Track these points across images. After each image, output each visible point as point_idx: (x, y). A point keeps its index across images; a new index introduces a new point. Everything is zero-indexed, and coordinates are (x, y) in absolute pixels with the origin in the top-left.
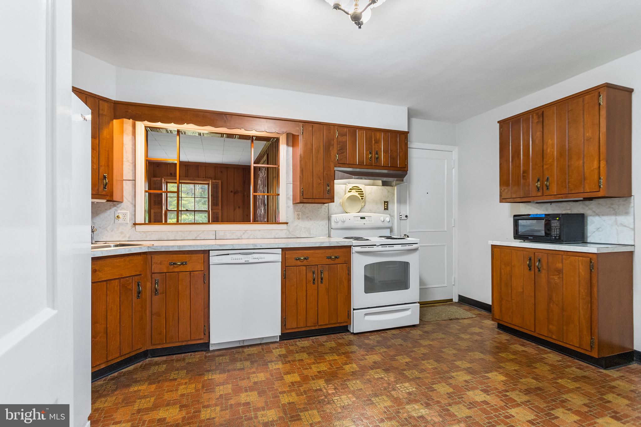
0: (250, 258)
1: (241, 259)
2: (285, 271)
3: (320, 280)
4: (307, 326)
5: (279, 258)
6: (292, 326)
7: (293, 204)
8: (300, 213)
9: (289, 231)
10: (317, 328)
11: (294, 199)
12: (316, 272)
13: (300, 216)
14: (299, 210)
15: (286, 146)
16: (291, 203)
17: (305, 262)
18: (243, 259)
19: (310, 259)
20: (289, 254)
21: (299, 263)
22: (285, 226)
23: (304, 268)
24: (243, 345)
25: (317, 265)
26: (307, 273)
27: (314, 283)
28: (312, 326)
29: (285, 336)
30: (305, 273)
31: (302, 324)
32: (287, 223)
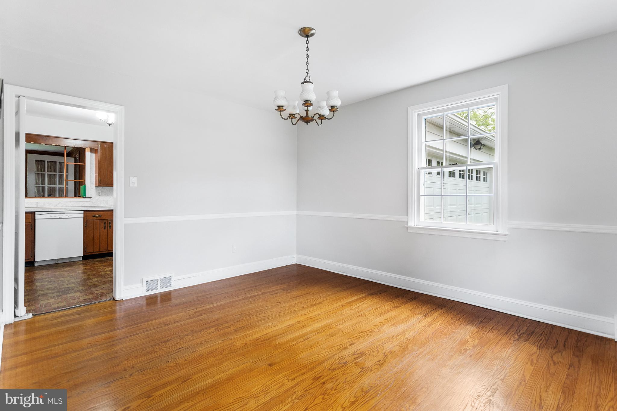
0: (63, 216)
1: (57, 216)
2: (86, 222)
3: (109, 227)
4: (100, 251)
5: (82, 215)
6: (90, 251)
7: (95, 187)
8: (101, 192)
9: (92, 202)
10: (107, 252)
11: (96, 184)
12: (106, 223)
13: (100, 194)
14: (100, 190)
15: (90, 152)
16: (94, 186)
17: (99, 218)
18: (58, 216)
19: (102, 216)
20: (88, 214)
21: (95, 218)
22: (89, 199)
23: (99, 221)
24: (57, 263)
25: (107, 219)
26: (101, 223)
27: (105, 229)
28: (104, 251)
29: (86, 257)
30: (99, 224)
31: (97, 250)
32: (91, 198)
